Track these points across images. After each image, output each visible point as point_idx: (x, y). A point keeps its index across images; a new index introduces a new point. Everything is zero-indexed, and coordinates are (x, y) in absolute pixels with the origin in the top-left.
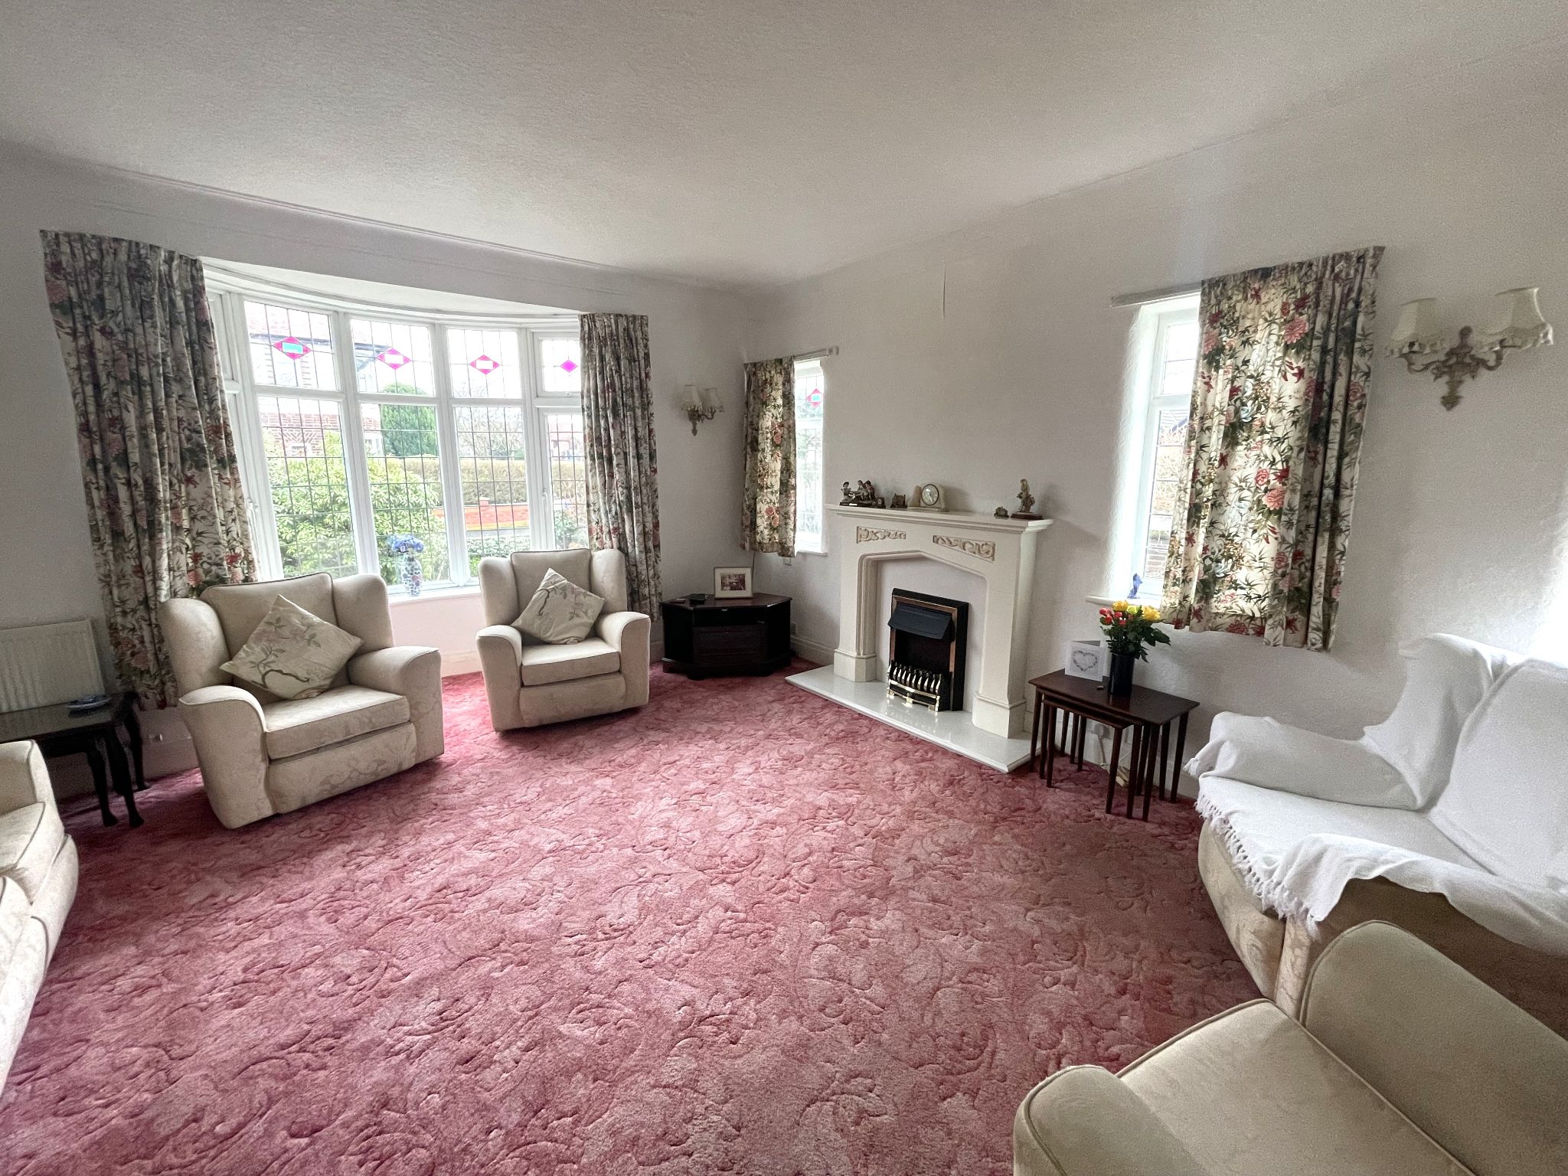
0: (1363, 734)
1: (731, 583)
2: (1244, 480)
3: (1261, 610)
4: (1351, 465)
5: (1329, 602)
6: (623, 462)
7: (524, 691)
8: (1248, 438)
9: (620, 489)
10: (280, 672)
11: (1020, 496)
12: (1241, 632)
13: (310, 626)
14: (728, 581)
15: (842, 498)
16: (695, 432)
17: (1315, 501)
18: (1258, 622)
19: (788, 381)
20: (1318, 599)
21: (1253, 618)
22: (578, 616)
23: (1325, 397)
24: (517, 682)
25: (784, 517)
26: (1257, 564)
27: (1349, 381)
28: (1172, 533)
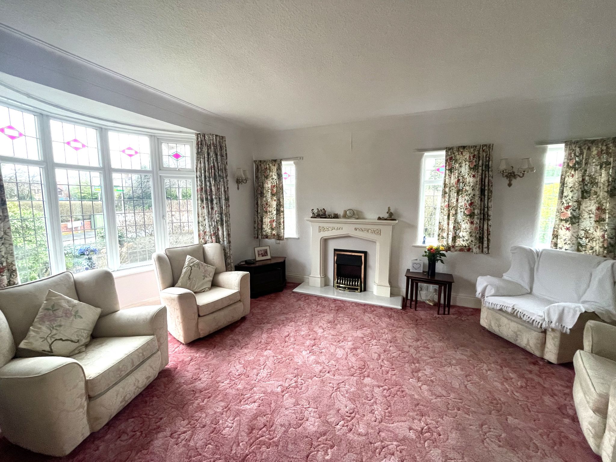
0: (503, 276)
1: (262, 254)
2: (462, 206)
3: (467, 244)
4: (491, 201)
5: (488, 240)
6: (218, 202)
7: (201, 319)
8: (462, 194)
9: (218, 215)
10: (61, 339)
11: (388, 213)
12: (463, 251)
13: (74, 306)
14: (260, 253)
15: (312, 215)
16: (238, 188)
17: (482, 212)
18: (467, 248)
19: (279, 169)
20: (485, 239)
21: (466, 246)
22: (206, 277)
23: (483, 183)
24: (197, 315)
25: (279, 224)
26: (465, 230)
27: (489, 179)
28: (439, 222)
